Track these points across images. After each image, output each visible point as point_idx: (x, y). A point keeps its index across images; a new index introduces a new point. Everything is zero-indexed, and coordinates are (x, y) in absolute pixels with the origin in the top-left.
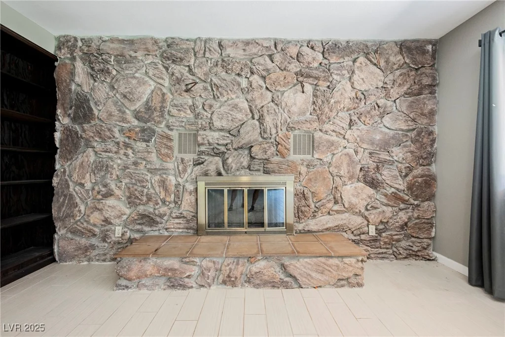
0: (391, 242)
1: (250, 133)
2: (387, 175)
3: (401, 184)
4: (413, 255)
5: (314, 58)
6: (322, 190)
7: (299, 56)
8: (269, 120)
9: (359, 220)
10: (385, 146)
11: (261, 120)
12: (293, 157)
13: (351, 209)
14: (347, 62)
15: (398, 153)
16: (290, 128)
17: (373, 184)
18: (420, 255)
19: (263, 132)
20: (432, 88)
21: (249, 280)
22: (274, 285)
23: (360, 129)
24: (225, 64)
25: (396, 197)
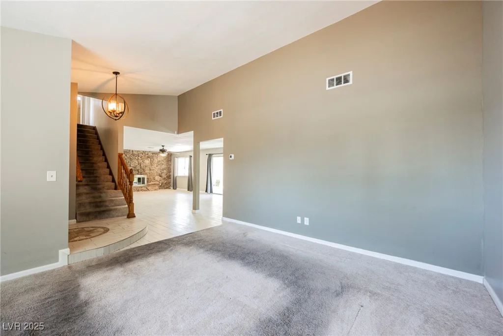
0: (164, 186)
1: (138, 168)
2: (163, 175)
3: (165, 176)
4: (167, 188)
5: (150, 154)
6: (151, 177)
7: (148, 154)
8: (142, 165)
9: (158, 183)
10: (163, 170)
11: (140, 165)
12: (146, 172)
13: (157, 181)
14: (156, 155)
15: (165, 171)
16: (146, 167)
17: (161, 176)
18: (168, 188)
19: (141, 167)
20: (170, 161)
21: (141, 190)
22: (145, 191)
23: (159, 167)
24: (133, 155)
25: (165, 178)
